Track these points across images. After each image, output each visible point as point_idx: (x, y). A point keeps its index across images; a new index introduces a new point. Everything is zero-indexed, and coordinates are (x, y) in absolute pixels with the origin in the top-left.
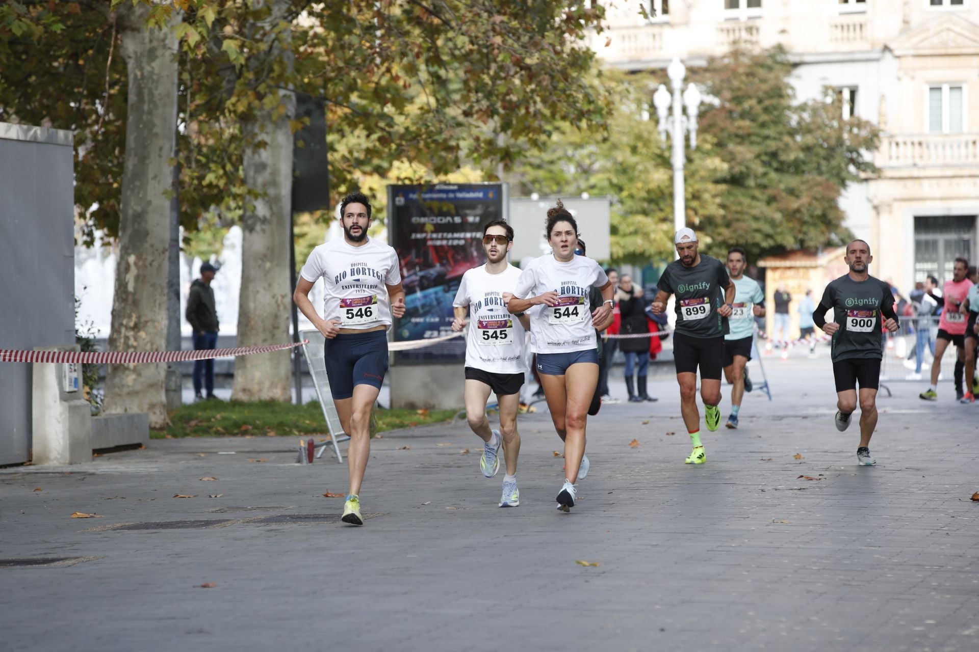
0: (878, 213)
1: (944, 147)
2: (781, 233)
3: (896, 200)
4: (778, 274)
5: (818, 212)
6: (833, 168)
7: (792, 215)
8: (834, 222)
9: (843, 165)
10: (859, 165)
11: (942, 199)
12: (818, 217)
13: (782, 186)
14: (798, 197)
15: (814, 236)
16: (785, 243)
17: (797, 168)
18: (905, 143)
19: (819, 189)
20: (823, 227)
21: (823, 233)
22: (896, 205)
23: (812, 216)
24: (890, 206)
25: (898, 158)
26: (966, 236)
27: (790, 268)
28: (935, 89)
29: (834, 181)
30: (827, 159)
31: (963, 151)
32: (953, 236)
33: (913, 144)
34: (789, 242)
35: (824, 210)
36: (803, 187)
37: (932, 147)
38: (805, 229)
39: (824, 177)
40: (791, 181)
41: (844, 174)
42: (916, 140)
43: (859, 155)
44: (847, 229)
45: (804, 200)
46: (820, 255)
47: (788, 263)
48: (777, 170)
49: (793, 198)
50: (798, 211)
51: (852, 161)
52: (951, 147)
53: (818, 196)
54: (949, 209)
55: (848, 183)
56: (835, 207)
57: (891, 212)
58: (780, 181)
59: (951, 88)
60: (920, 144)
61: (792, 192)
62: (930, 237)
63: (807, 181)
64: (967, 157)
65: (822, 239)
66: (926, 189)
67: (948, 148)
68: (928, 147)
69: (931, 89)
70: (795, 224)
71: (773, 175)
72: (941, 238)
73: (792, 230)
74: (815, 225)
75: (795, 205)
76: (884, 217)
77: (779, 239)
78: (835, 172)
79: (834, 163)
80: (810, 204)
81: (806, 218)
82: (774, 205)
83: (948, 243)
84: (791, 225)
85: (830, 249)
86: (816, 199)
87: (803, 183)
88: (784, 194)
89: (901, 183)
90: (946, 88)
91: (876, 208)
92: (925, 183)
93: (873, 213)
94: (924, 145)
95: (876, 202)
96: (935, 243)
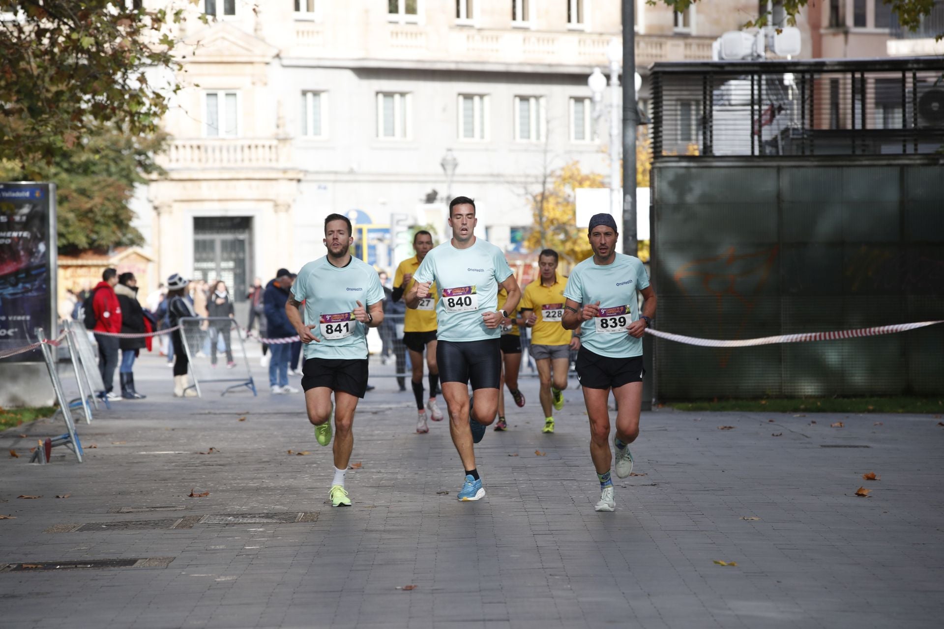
0: (159, 214)
1: (221, 150)
2: (73, 233)
3: (176, 201)
4: (69, 271)
5: (111, 212)
6: (123, 169)
7: (85, 215)
8: (125, 222)
9: (132, 167)
10: (148, 168)
11: (220, 200)
12: (110, 217)
13: (73, 186)
14: (89, 197)
15: (107, 235)
16: (77, 242)
17: (86, 169)
18: (184, 147)
19: (111, 190)
20: (114, 227)
21: (114, 232)
22: (176, 206)
23: (104, 216)
24: (170, 206)
25: (177, 160)
26: (242, 236)
27: (82, 266)
28: (212, 95)
29: (124, 182)
30: (115, 161)
31: (239, 156)
32: (229, 237)
33: (191, 147)
34: (82, 241)
35: (117, 210)
36: (95, 188)
37: (210, 151)
38: (97, 228)
39: (114, 178)
40: (84, 182)
41: (133, 176)
42: (195, 143)
43: (147, 157)
44: (135, 230)
45: (97, 200)
46: (111, 254)
47: (79, 262)
48: (67, 171)
49: (84, 199)
50: (91, 210)
51: (140, 163)
52: (228, 150)
53: (110, 196)
54: (226, 211)
55: (136, 184)
56: (125, 208)
57: (171, 212)
58: (71, 182)
59: (227, 95)
60: (199, 147)
61: (83, 192)
62: (206, 237)
63: (98, 183)
64: (243, 160)
65: (114, 238)
66: (205, 190)
67: (224, 151)
68: (206, 150)
69: (208, 95)
70: (86, 224)
71: (64, 175)
72: (219, 238)
73: (83, 229)
74: (106, 225)
75: (87, 205)
76: (165, 217)
77: (71, 238)
78: (124, 173)
79: (123, 165)
80: (103, 205)
81: (99, 218)
82: (66, 205)
83: (224, 244)
84: (83, 224)
85: (120, 249)
86: (108, 199)
87: (94, 184)
88: (75, 195)
89: (181, 184)
90: (221, 94)
91: (156, 208)
92: (204, 184)
93: (154, 213)
94: (202, 149)
95: (157, 203)
96: (212, 242)
